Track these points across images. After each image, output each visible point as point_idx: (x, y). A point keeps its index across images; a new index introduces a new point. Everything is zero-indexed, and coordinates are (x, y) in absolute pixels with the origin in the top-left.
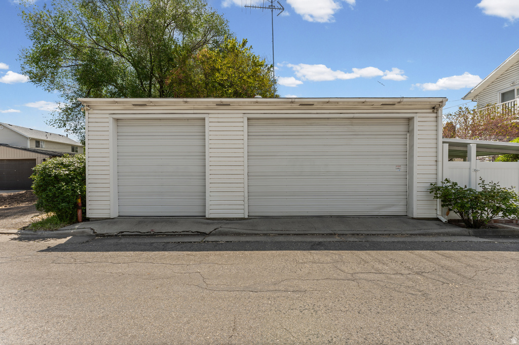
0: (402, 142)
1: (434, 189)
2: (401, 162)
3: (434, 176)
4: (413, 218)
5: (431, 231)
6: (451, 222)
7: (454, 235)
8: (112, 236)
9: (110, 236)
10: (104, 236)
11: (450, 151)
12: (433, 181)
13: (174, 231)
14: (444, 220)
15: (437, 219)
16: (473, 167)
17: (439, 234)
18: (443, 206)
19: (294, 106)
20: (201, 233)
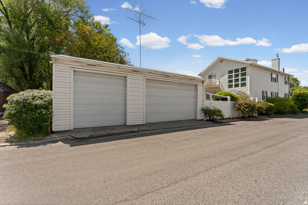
0: (194, 93)
1: (203, 110)
2: (194, 100)
3: (202, 105)
4: (197, 120)
5: (204, 123)
6: (207, 120)
7: (209, 124)
8: (86, 138)
9: (85, 138)
10: (82, 139)
11: (206, 97)
12: (202, 107)
13: (120, 132)
14: (205, 120)
15: (203, 120)
16: (211, 103)
17: (206, 124)
18: (205, 115)
19: (163, 76)
20: (133, 131)
